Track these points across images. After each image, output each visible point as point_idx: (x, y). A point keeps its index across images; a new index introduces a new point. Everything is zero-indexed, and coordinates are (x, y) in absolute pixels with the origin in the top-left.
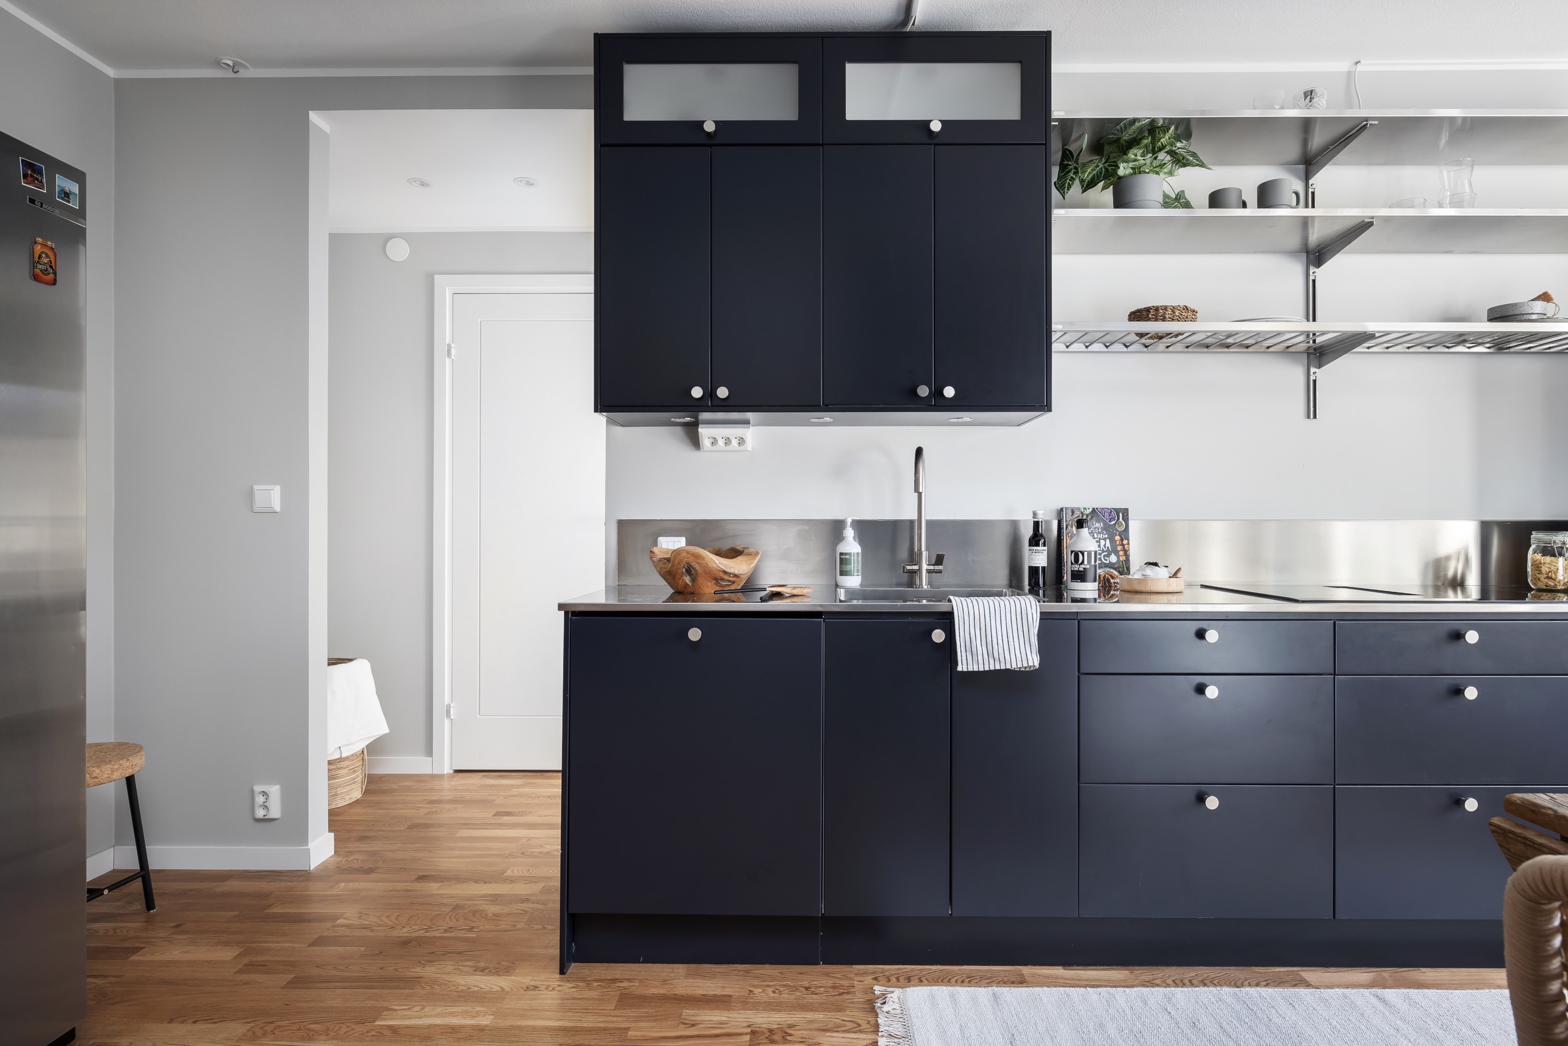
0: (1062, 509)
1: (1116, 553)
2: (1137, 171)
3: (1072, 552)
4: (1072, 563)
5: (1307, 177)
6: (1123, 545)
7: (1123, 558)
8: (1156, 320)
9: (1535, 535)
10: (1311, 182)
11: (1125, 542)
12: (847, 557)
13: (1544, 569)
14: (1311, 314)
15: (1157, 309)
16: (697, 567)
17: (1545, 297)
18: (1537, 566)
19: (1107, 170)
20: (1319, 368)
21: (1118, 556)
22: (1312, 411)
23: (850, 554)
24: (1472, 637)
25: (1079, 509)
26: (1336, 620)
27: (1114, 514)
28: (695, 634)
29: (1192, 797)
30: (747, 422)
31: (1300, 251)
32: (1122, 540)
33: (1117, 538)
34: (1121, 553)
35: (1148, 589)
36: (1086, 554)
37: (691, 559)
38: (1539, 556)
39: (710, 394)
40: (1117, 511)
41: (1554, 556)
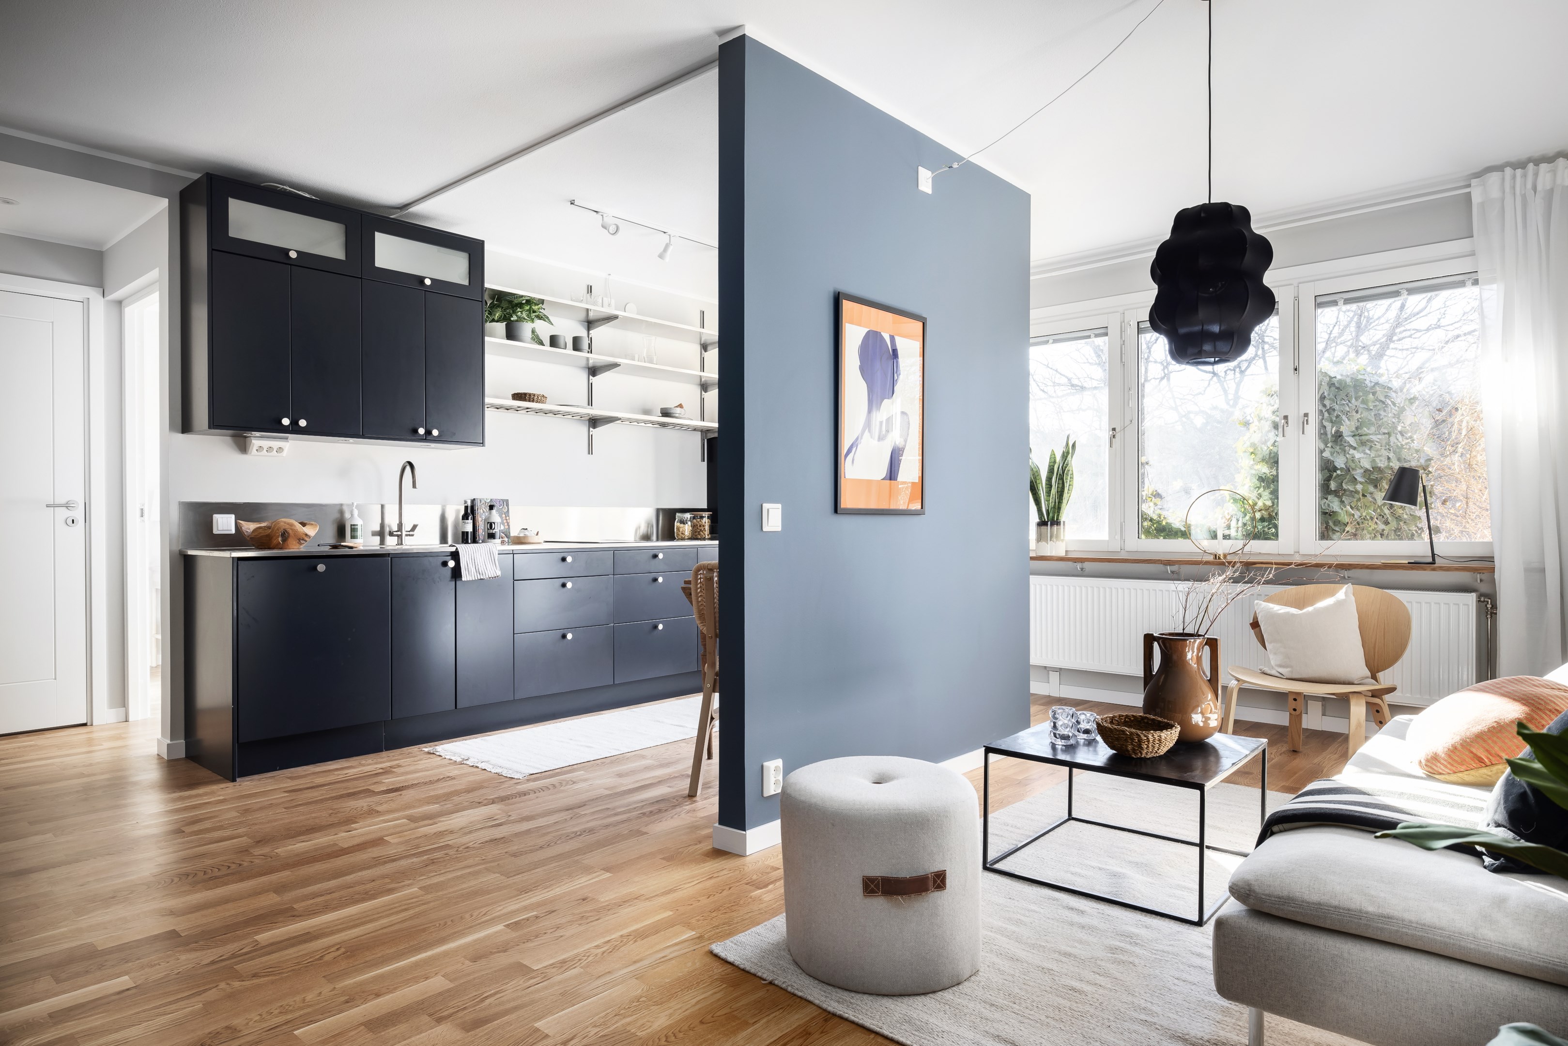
0: (474, 499)
1: (503, 524)
2: (520, 319)
3: (488, 523)
4: (488, 529)
5: (589, 330)
6: (506, 520)
7: (507, 527)
8: (529, 401)
9: (678, 515)
10: (590, 332)
11: (508, 518)
12: (356, 527)
13: (681, 530)
14: (590, 402)
15: (530, 395)
16: (290, 532)
17: (680, 406)
18: (678, 529)
19: (505, 316)
20: (594, 428)
21: (504, 526)
22: (590, 451)
23: (357, 525)
24: (661, 556)
25: (483, 499)
26: (615, 550)
27: (501, 502)
28: (321, 568)
29: (560, 635)
30: (287, 438)
31: (586, 368)
32: (506, 517)
33: (504, 516)
34: (506, 524)
35: (526, 542)
36: (496, 524)
37: (287, 527)
38: (679, 524)
39: (295, 423)
40: (503, 501)
41: (684, 524)
